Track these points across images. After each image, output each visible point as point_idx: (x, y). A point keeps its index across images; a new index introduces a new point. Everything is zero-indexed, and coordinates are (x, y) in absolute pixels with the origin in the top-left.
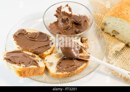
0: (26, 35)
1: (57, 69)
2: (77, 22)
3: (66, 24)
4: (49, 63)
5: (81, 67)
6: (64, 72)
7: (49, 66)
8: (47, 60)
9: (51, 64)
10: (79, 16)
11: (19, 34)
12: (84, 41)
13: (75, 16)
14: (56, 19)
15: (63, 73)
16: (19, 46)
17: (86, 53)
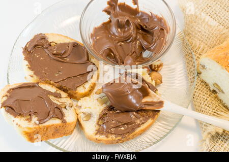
0: (47, 48)
1: (97, 127)
2: (146, 27)
3: (124, 32)
4: (84, 114)
5: (143, 127)
6: (109, 135)
7: (85, 119)
8: (81, 107)
9: (89, 116)
10: (150, 15)
11: (35, 46)
12: (155, 68)
13: (143, 13)
14: (106, 18)
15: (107, 137)
16: (32, 73)
17: (155, 96)
